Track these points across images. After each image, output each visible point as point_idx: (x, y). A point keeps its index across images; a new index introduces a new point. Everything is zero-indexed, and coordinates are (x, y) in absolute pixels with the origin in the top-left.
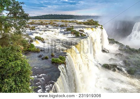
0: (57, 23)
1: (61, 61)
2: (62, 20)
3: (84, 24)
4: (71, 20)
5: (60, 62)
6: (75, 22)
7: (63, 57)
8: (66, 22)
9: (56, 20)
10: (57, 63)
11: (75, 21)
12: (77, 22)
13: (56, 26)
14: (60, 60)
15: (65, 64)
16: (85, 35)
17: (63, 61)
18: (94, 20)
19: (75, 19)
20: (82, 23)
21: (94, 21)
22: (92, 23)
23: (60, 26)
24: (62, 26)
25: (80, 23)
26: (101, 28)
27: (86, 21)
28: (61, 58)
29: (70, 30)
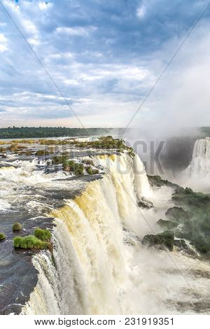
0: (29, 147)
1: (40, 241)
2: (41, 139)
3: (94, 146)
4: (62, 139)
5: (38, 244)
6: (72, 143)
7: (43, 231)
8: (52, 143)
9: (27, 139)
10: (29, 249)
11: (72, 141)
12: (75, 143)
13: (27, 154)
14: (35, 240)
15: (49, 248)
16: (97, 172)
17: (44, 242)
18: (115, 136)
19: (72, 135)
20: (89, 143)
21: (114, 140)
22: (111, 145)
23: (36, 154)
27: (98, 140)
28: (39, 235)
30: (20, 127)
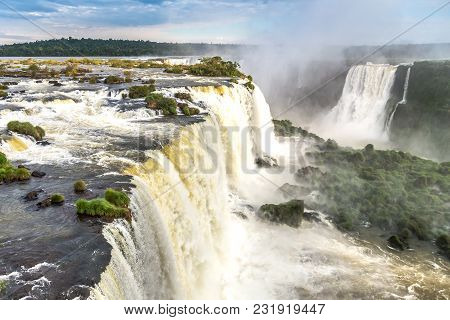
0: (95, 70)
1: (113, 206)
2: (112, 58)
3: (193, 71)
4: (144, 59)
5: (109, 210)
6: (159, 67)
7: (118, 193)
8: (129, 65)
9: (90, 58)
10: (98, 216)
11: (160, 63)
12: (165, 66)
13: (92, 82)
14: (107, 205)
15: (126, 216)
16: (197, 112)
17: (120, 209)
18: (225, 58)
19: (160, 55)
20: (186, 68)
21: (223, 63)
22: (220, 70)
23: (105, 82)
24: (112, 82)
25: (177, 70)
26: (249, 86)
27: (199, 62)
28: (111, 199)
29: (141, 95)
30: (80, 38)
